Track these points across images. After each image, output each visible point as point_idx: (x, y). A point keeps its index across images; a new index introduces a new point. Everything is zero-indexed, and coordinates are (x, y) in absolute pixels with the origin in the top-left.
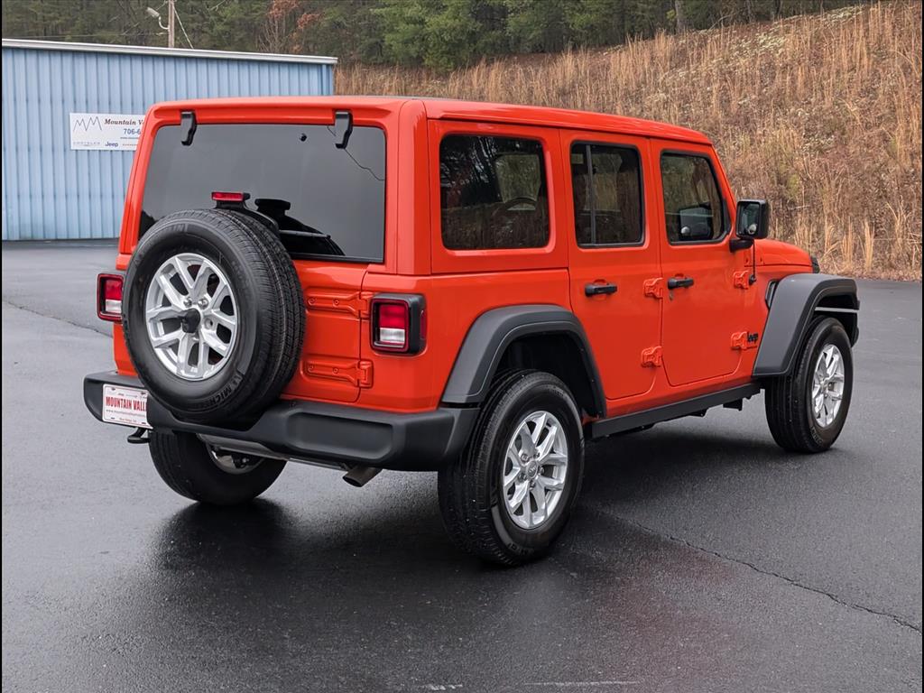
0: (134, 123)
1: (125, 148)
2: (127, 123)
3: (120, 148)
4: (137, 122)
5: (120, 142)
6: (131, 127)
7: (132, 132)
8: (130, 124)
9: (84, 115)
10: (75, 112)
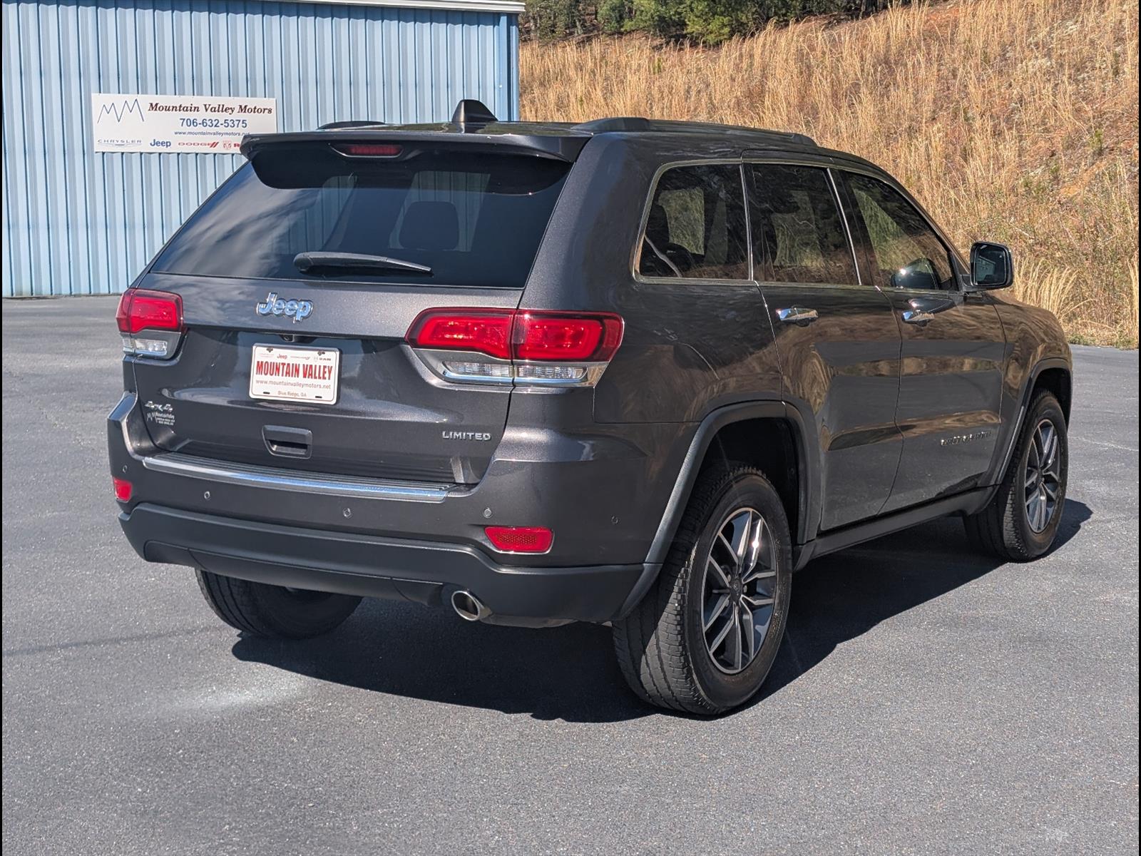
0: (197, 109)
1: (181, 149)
2: (186, 109)
3: (175, 148)
4: (202, 109)
5: (175, 140)
6: (191, 115)
7: (194, 122)
8: (191, 111)
9: (113, 98)
10: (100, 91)
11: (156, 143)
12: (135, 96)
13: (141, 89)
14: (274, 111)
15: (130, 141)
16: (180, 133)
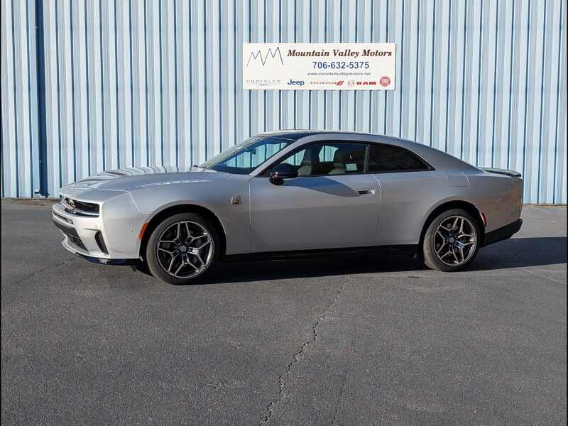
0: (327, 54)
1: (313, 87)
2: (318, 54)
3: (307, 87)
4: (332, 54)
5: (308, 80)
6: (322, 59)
7: (324, 65)
8: (322, 55)
9: (260, 46)
10: (250, 42)
11: (292, 83)
12: (277, 45)
13: (283, 38)
14: (393, 54)
16: (312, 74)
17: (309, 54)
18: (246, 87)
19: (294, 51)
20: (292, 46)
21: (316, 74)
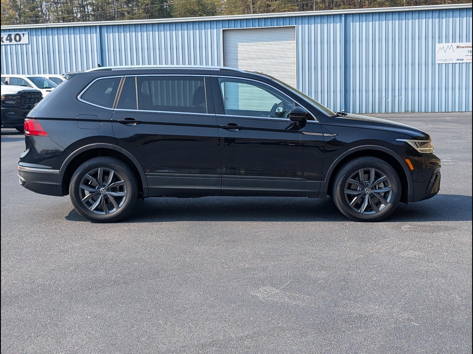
1: (468, 61)
3: (465, 61)
9: (444, 45)
10: (439, 43)
11: (458, 60)
12: (452, 44)
13: (454, 41)
15: (449, 59)
16: (467, 56)
17: (466, 47)
18: (437, 62)
19: (459, 46)
20: (458, 44)
21: (469, 56)
